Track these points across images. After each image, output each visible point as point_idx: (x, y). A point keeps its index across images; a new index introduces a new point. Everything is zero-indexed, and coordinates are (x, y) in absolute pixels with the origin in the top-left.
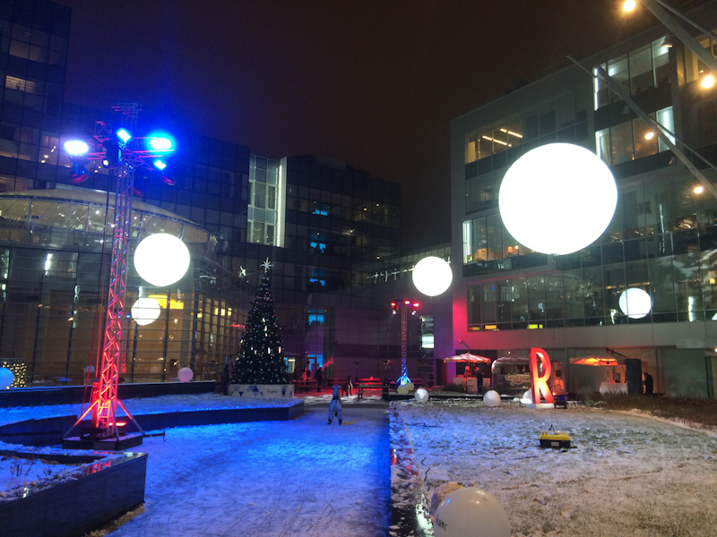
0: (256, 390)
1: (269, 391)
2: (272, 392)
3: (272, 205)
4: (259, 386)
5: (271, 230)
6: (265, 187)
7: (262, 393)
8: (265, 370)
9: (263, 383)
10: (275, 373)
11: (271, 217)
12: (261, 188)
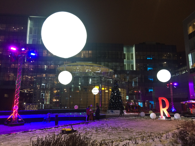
0: (112, 112)
1: (116, 112)
2: (117, 112)
3: (133, 59)
4: (113, 110)
5: (133, 66)
6: (130, 54)
7: (114, 113)
8: (115, 106)
9: (115, 110)
10: (118, 107)
11: (133, 62)
12: (128, 55)
